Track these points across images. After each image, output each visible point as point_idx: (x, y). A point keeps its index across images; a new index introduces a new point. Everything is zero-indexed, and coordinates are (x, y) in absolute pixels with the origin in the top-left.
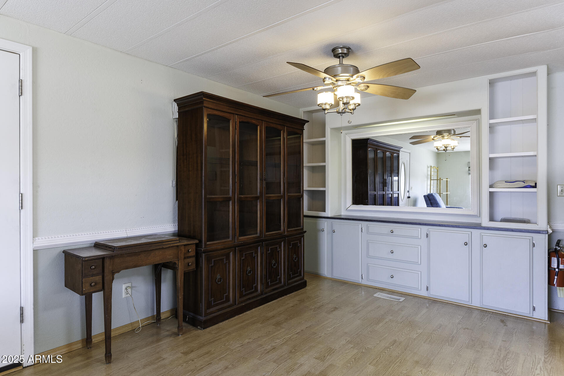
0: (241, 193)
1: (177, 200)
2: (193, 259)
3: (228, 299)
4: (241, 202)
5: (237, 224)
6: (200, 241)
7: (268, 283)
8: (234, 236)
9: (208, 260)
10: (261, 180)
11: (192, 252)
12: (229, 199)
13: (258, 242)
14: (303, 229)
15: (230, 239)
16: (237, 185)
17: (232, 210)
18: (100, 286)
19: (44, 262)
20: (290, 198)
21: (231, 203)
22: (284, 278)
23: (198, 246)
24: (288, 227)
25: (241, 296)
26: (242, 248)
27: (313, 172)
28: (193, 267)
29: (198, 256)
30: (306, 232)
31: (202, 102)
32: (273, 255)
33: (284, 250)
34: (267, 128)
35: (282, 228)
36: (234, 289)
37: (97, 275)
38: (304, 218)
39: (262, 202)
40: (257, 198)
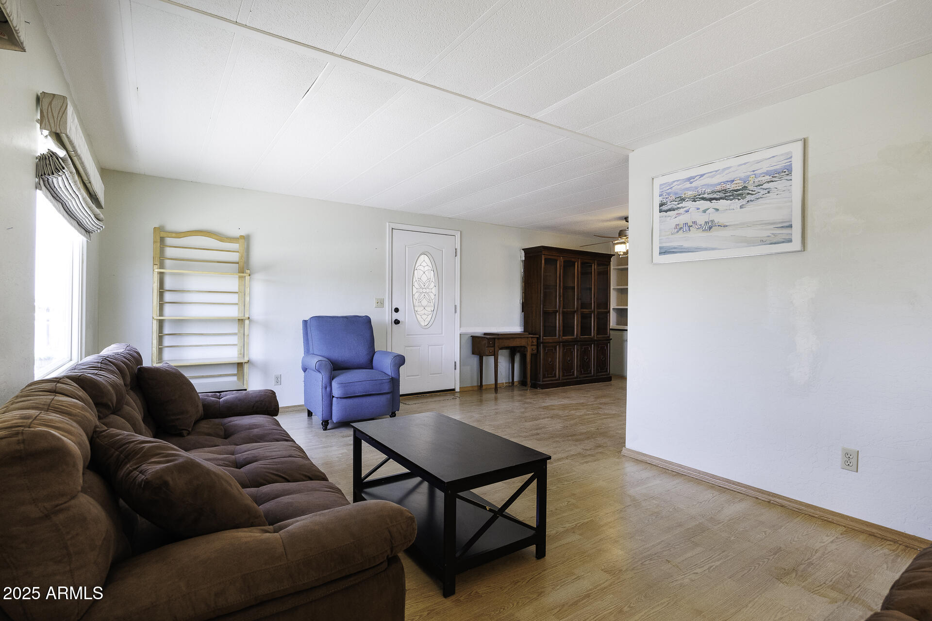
0: (564, 308)
1: (522, 312)
2: (535, 347)
3: (555, 376)
4: (564, 314)
5: (561, 328)
6: (540, 336)
7: (581, 372)
8: (559, 335)
9: (544, 348)
10: (577, 299)
11: (535, 343)
12: (557, 311)
13: (575, 341)
14: (609, 337)
15: (557, 337)
16: (562, 305)
17: (558, 320)
18: (493, 353)
19: (463, 341)
20: (598, 313)
21: (557, 314)
22: (594, 371)
23: (538, 339)
24: (597, 335)
25: (563, 376)
26: (565, 344)
27: (622, 294)
28: (535, 351)
29: (538, 346)
30: (611, 339)
31: (541, 252)
32: (585, 353)
33: (594, 350)
34: (582, 264)
35: (592, 334)
36: (559, 371)
37: (492, 347)
38: (611, 331)
39: (577, 314)
40: (575, 312)
